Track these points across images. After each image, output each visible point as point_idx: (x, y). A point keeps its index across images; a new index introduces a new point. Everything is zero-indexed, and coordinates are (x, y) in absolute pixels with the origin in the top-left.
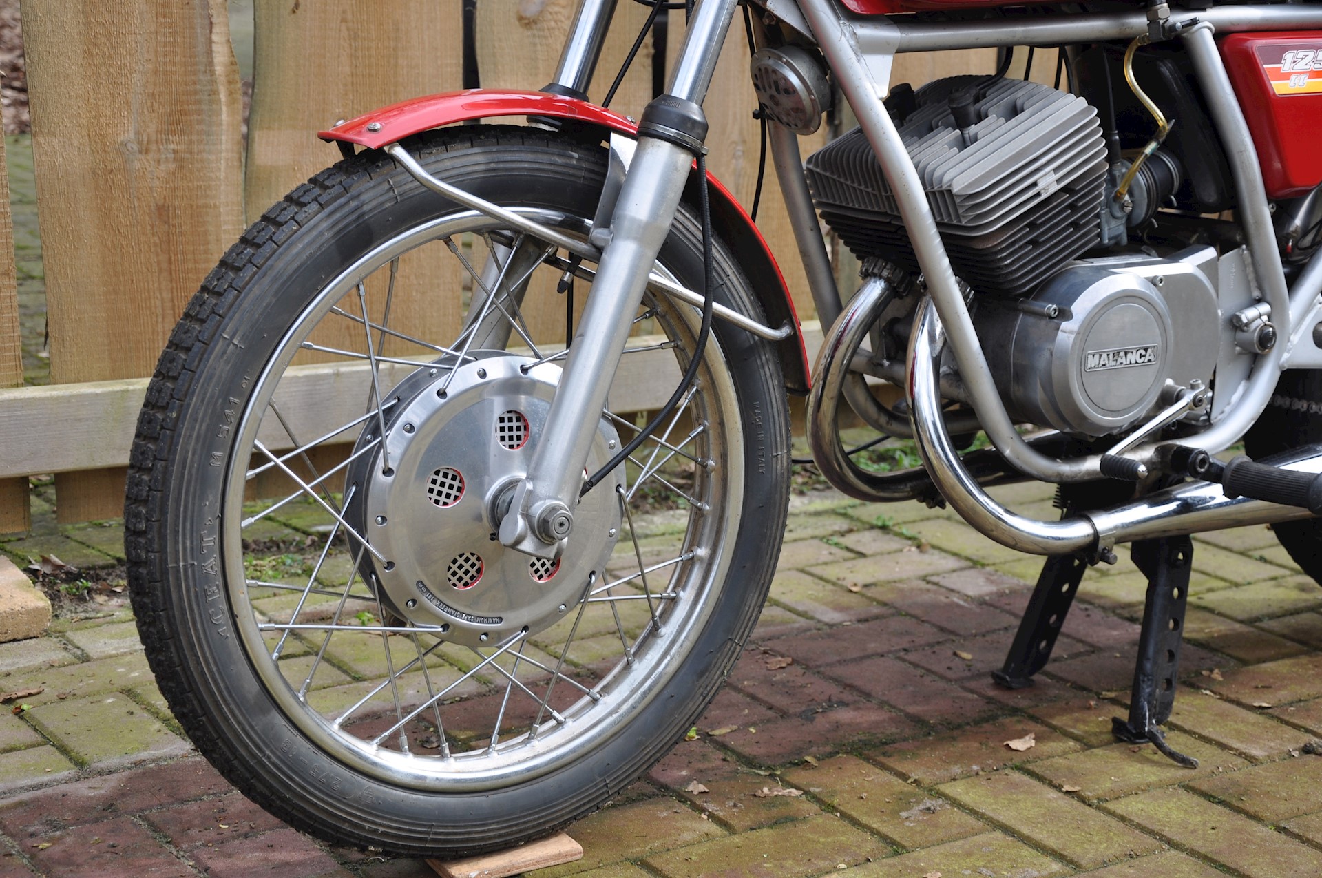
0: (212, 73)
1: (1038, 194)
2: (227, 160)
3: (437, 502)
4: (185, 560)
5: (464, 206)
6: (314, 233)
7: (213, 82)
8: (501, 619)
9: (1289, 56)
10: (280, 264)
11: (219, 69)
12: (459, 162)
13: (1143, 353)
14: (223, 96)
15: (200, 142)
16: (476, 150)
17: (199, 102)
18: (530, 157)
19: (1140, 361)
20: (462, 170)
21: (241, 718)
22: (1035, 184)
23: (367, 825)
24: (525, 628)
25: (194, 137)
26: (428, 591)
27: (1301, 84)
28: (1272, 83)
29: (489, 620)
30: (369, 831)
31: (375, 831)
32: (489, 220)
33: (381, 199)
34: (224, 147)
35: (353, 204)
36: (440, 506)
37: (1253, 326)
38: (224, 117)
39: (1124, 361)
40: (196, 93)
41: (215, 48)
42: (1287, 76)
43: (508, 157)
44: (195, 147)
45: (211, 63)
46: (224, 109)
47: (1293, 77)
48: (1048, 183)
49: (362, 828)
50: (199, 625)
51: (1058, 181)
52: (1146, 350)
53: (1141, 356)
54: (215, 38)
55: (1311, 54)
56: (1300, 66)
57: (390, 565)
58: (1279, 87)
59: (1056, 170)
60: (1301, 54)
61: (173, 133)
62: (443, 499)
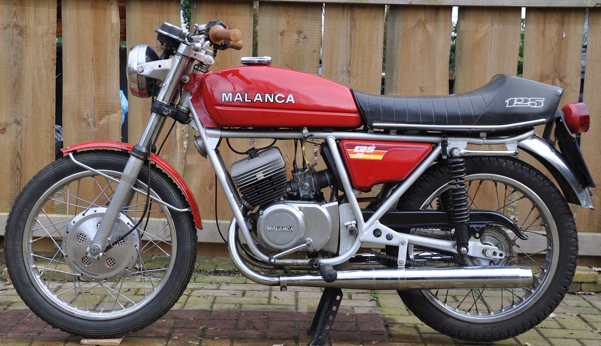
0: (176, 139)
1: (257, 179)
2: (179, 162)
3: (80, 242)
4: (11, 246)
5: (86, 169)
6: (49, 172)
7: (176, 142)
8: (98, 276)
9: (357, 148)
10: (40, 179)
11: (178, 138)
12: (90, 158)
13: (289, 228)
14: (178, 145)
15: (172, 157)
16: (96, 155)
17: (172, 147)
18: (110, 158)
19: (287, 230)
20: (90, 160)
21: (23, 287)
22: (255, 176)
23: (56, 322)
24: (105, 279)
25: (170, 156)
26: (77, 264)
27: (361, 156)
28: (350, 155)
29: (94, 275)
30: (56, 323)
31: (58, 324)
32: (93, 173)
33: (67, 165)
34: (178, 158)
35: (60, 166)
36: (81, 243)
37: (349, 226)
38: (179, 151)
39: (281, 229)
40: (171, 144)
41: (177, 133)
42: (356, 153)
43: (104, 157)
44: (170, 158)
45: (176, 137)
46: (179, 149)
47: (358, 154)
48: (260, 176)
49: (55, 322)
50: (13, 263)
51: (264, 176)
52: (290, 227)
53: (288, 229)
54: (177, 130)
55: (366, 147)
56: (361, 151)
57: (67, 256)
58: (352, 156)
59: (263, 173)
60: (362, 147)
61: (164, 154)
62: (81, 241)
